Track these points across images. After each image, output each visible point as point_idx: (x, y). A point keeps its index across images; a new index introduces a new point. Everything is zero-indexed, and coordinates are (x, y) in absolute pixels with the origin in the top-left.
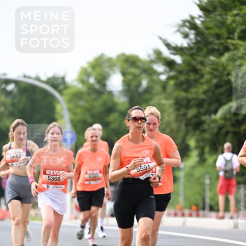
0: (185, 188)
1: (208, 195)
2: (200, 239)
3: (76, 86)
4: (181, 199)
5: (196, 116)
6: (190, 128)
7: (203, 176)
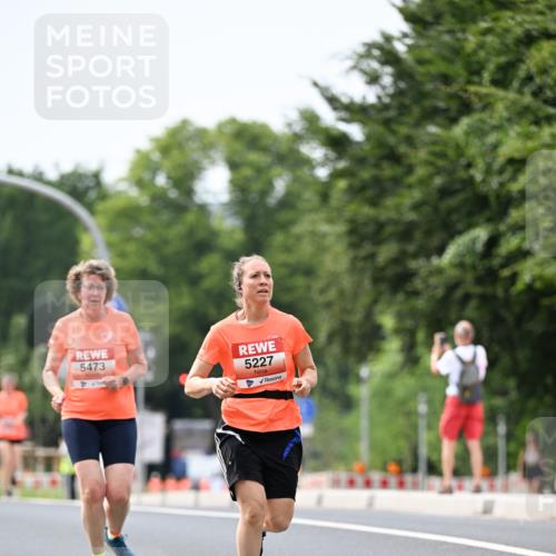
0: (372, 424)
1: (424, 437)
2: (407, 538)
3: (125, 192)
4: (363, 448)
5: (397, 261)
6: (383, 287)
7: (412, 396)
